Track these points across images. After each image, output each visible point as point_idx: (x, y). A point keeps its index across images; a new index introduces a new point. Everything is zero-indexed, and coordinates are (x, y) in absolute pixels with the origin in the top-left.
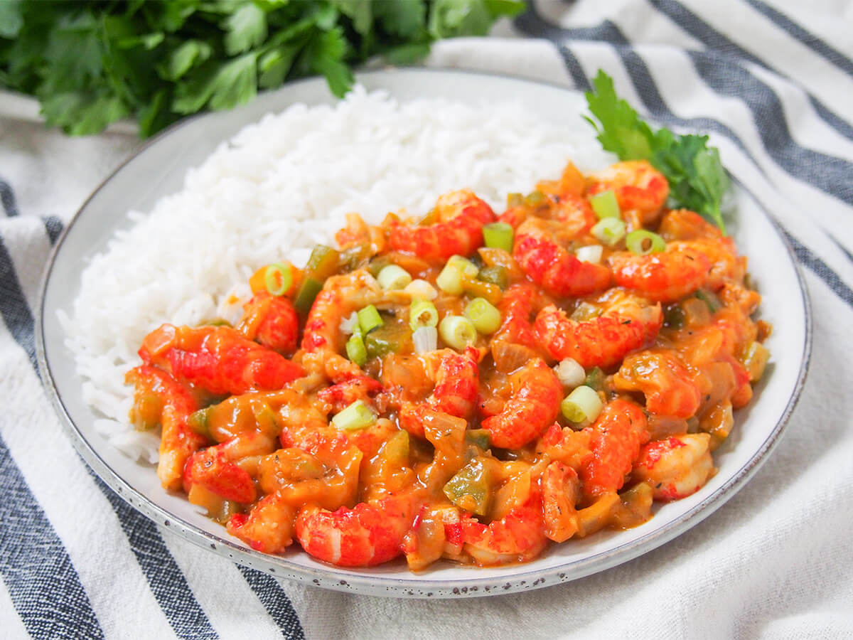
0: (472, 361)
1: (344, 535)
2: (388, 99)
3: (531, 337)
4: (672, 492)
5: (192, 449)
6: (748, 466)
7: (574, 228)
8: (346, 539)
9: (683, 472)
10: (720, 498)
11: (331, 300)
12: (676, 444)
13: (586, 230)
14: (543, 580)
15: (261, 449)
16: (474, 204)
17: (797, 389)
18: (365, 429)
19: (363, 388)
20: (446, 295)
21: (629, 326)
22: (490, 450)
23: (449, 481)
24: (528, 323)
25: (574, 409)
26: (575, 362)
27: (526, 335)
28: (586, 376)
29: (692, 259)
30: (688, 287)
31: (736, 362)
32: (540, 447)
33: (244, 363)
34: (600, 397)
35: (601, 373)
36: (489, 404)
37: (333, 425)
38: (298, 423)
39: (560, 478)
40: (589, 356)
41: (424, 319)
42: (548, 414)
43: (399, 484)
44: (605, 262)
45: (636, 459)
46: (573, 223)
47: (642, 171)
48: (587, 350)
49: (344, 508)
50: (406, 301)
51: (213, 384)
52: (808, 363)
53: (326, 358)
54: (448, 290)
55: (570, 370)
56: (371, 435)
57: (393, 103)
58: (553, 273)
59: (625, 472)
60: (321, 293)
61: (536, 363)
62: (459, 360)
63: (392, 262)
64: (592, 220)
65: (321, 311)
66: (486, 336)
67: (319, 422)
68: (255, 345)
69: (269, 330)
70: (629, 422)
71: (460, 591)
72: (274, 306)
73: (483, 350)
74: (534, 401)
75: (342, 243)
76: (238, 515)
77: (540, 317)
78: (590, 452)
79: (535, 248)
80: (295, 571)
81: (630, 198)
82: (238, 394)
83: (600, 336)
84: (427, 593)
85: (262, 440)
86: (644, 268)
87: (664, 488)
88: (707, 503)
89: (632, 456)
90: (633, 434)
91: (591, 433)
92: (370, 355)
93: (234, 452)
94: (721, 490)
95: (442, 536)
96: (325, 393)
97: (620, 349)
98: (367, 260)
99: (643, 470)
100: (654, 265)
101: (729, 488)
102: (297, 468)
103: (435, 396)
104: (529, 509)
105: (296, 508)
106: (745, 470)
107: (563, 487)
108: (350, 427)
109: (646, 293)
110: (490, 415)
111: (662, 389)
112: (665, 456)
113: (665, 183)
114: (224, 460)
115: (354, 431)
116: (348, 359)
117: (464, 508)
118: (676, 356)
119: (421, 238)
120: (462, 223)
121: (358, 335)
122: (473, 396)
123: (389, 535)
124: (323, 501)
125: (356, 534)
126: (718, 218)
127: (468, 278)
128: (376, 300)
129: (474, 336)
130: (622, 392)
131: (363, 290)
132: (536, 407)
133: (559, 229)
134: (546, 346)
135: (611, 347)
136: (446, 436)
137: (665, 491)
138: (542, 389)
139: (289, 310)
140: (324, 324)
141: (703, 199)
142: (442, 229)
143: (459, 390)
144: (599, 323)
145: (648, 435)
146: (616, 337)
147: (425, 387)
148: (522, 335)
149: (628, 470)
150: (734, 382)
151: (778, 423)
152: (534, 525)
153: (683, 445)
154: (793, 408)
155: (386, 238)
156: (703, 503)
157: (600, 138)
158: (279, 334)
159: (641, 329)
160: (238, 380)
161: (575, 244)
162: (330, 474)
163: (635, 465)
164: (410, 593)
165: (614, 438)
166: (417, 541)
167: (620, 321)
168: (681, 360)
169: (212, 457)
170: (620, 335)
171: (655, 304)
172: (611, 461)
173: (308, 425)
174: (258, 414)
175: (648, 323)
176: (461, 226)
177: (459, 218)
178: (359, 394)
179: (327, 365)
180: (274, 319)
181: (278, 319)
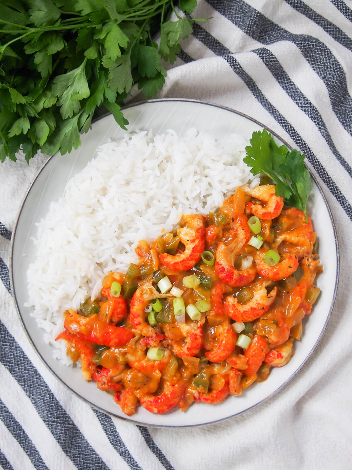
3: (223, 313)
7: (241, 245)
15: (122, 371)
18: (160, 360)
20: (187, 289)
21: (263, 310)
22: (208, 365)
24: (222, 306)
26: (241, 323)
28: (245, 328)
29: (291, 267)
34: (251, 338)
35: (251, 326)
36: (208, 346)
39: (235, 378)
43: (175, 382)
46: (240, 241)
53: (141, 331)
56: (163, 362)
64: (249, 236)
66: (205, 312)
67: (142, 357)
69: (116, 316)
70: (262, 350)
77: (227, 303)
79: (225, 273)
83: (251, 316)
85: (121, 367)
92: (158, 322)
100: (274, 272)
110: (208, 351)
117: (200, 392)
119: (174, 266)
121: (152, 314)
127: (196, 285)
129: (200, 315)
133: (234, 249)
134: (230, 317)
136: (192, 365)
139: (122, 303)
142: (184, 262)
144: (251, 311)
148: (220, 313)
153: (282, 357)
158: (120, 316)
165: (256, 359)
167: (260, 308)
173: (138, 361)
174: (119, 362)
180: (117, 310)
181: (119, 310)
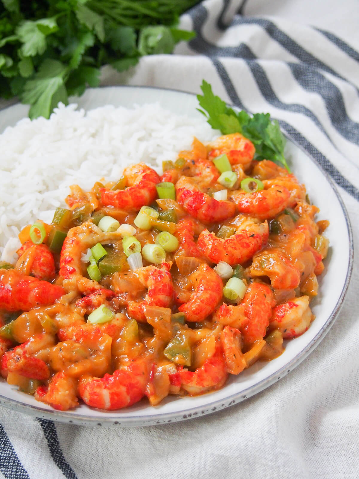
0: (167, 272)
1: (111, 392)
2: (78, 109)
3: (197, 251)
4: (293, 333)
5: (4, 350)
6: (334, 312)
7: (209, 180)
8: (112, 394)
9: (298, 321)
10: (323, 334)
11: (74, 243)
12: (292, 305)
13: (215, 180)
14: (234, 402)
15: (48, 344)
16: (148, 172)
17: (351, 262)
18: (109, 322)
19: (103, 296)
20: (142, 230)
21: (254, 238)
22: (186, 325)
23: (166, 347)
24: (194, 243)
25: (231, 292)
26: (226, 263)
27: (194, 250)
28: (233, 270)
29: (281, 192)
30: (280, 209)
31: (313, 250)
32: (215, 319)
33: (28, 291)
34: (244, 283)
35: (241, 268)
36: (182, 296)
37: (89, 322)
38: (68, 324)
39: (231, 336)
40: (233, 259)
41: (132, 248)
42: (218, 298)
43: (137, 354)
44: (230, 199)
45: (270, 317)
46: (206, 176)
47: (238, 139)
48: (233, 255)
49: (107, 375)
50: (119, 238)
51: (10, 306)
52: (353, 246)
53: (77, 281)
54: (142, 228)
55: (224, 268)
56: (114, 326)
57: (82, 111)
58: (203, 210)
59: (266, 326)
60: (66, 239)
61: (204, 267)
62: (160, 272)
63: (106, 214)
64: (217, 174)
65: (68, 251)
66: (171, 254)
67: (81, 322)
68: (32, 278)
69: (38, 267)
70: (264, 296)
71: (187, 416)
72: (38, 251)
73: (171, 263)
74: (209, 292)
75: (71, 205)
76: (41, 388)
77: (200, 238)
78: (246, 318)
79: (191, 196)
80: (85, 420)
81: (235, 157)
82: (27, 311)
83: (238, 246)
84: (168, 421)
85: (47, 338)
86: (254, 201)
87: (288, 332)
88: (317, 339)
89: (269, 316)
90: (267, 303)
91: (245, 306)
92: (103, 275)
93: (32, 348)
94: (322, 330)
95: (168, 382)
96: (80, 302)
97: (250, 252)
98: (90, 215)
99: (275, 323)
100: (259, 198)
101: (326, 328)
102: (74, 354)
103: (149, 296)
104: (216, 358)
105: (77, 379)
106: (333, 315)
107: (234, 341)
108: (100, 322)
109: (256, 215)
110: (183, 303)
111: (280, 275)
112: (288, 313)
113: (252, 145)
114: (28, 356)
115: (103, 324)
116: (90, 279)
117: (178, 363)
118: (281, 252)
119: (120, 198)
120: (143, 185)
121: (94, 263)
122: (172, 292)
123: (137, 387)
124: (93, 373)
125: (118, 390)
126: (284, 162)
127: (154, 219)
128: (101, 240)
129: (164, 255)
130: (255, 278)
131: (92, 234)
132: (211, 295)
133: (200, 182)
134: (207, 255)
135: (245, 251)
136: (160, 320)
137: (289, 333)
138: (212, 284)
139: (47, 252)
140: (72, 259)
141: (273, 152)
142: (133, 190)
143: (163, 291)
144: (236, 238)
145: (275, 302)
146: (248, 245)
147: (140, 290)
148: (192, 251)
149: (267, 325)
150: (315, 262)
151: (345, 284)
152: (220, 367)
153: (297, 306)
154: (351, 274)
155: (98, 198)
156: (315, 339)
157: (209, 122)
158: (45, 269)
159: (260, 239)
160: (25, 302)
161: (211, 189)
162: (94, 354)
163: (271, 320)
164: (158, 422)
165: (257, 308)
166: (154, 388)
167: (248, 235)
168: (284, 253)
169: (20, 355)
170: (250, 244)
171: (264, 222)
172: (258, 321)
173: (74, 324)
174: (43, 323)
175: (264, 234)
176: (144, 187)
177: (141, 182)
178: (102, 300)
179: (79, 285)
180: (40, 259)
181: (42, 259)
